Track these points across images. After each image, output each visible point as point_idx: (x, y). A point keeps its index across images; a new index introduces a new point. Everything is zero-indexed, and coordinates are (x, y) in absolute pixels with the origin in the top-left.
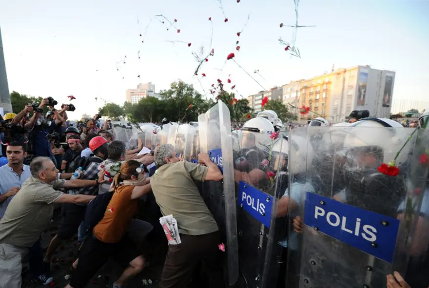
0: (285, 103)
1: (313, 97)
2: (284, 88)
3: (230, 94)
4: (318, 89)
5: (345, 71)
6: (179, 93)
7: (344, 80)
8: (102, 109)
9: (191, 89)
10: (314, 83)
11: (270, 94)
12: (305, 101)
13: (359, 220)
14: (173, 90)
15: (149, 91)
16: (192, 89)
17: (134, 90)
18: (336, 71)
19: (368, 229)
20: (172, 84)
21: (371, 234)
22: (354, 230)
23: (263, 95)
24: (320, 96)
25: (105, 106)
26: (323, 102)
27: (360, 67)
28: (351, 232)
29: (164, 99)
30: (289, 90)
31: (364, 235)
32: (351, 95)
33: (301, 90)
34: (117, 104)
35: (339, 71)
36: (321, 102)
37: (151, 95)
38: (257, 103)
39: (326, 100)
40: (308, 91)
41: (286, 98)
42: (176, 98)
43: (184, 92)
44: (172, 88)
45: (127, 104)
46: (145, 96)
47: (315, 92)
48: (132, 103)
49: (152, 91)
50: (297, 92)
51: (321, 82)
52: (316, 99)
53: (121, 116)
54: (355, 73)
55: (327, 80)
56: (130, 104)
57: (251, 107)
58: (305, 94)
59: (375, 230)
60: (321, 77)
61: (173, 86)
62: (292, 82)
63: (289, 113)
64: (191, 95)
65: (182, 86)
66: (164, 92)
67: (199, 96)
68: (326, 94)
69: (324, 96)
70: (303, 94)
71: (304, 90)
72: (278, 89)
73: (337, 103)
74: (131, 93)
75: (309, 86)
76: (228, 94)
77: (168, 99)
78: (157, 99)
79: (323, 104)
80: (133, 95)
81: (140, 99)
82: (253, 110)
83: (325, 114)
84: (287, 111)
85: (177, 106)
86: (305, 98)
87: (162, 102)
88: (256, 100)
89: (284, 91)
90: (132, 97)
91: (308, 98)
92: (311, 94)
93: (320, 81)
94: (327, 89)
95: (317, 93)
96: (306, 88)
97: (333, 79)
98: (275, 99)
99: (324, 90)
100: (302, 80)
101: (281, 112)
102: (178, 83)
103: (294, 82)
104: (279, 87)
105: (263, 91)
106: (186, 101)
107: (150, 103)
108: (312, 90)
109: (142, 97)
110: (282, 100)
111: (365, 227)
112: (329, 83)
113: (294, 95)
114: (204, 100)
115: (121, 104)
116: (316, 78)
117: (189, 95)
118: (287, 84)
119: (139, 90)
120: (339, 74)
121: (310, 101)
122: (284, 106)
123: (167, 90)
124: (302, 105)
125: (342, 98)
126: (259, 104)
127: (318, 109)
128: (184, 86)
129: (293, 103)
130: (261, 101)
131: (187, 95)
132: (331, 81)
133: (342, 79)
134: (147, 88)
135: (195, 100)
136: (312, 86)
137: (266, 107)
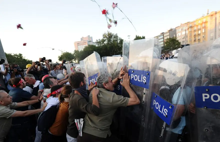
0: (178, 39)
1: (196, 33)
2: (177, 29)
4: (199, 27)
5: (216, 13)
6: (109, 40)
7: (216, 19)
8: (60, 56)
9: (116, 37)
10: (196, 23)
11: (168, 34)
12: (191, 36)
14: (105, 39)
15: (89, 42)
16: (117, 37)
17: (78, 42)
18: (210, 14)
20: (104, 35)
23: (163, 35)
24: (201, 32)
25: (62, 54)
26: (204, 35)
29: (100, 45)
30: (180, 30)
33: (188, 29)
34: (70, 52)
35: (212, 13)
36: (202, 35)
37: (91, 44)
38: (160, 41)
39: (205, 33)
40: (193, 30)
41: (179, 35)
42: (108, 44)
43: (112, 39)
44: (104, 38)
45: (76, 52)
46: (87, 45)
47: (197, 30)
48: (79, 50)
49: (91, 41)
50: (185, 30)
51: (201, 23)
52: (199, 34)
53: (73, 60)
55: (204, 20)
56: (78, 51)
58: (191, 31)
60: (201, 19)
61: (104, 36)
62: (181, 24)
64: (117, 41)
66: (99, 41)
67: (122, 41)
68: (205, 30)
69: (203, 31)
70: (190, 32)
71: (190, 29)
72: (173, 30)
73: (212, 35)
74: (78, 44)
77: (102, 45)
78: (95, 46)
79: (203, 37)
80: (79, 45)
81: (84, 47)
84: (180, 44)
85: (108, 49)
86: (191, 34)
87: (98, 47)
88: (159, 39)
89: (177, 31)
90: (78, 46)
91: (193, 34)
92: (195, 31)
93: (200, 22)
95: (199, 30)
96: (191, 27)
97: (209, 19)
98: (171, 37)
99: (203, 27)
100: (188, 22)
101: (177, 45)
102: (107, 34)
103: (183, 24)
105: (162, 33)
106: (114, 45)
109: (85, 46)
110: (176, 37)
112: (206, 22)
113: (184, 33)
115: (72, 52)
116: (197, 20)
117: (115, 41)
118: (178, 26)
119: (83, 42)
120: (212, 15)
121: (195, 36)
122: (178, 41)
123: (101, 39)
124: (190, 39)
125: (215, 31)
126: (162, 41)
127: (200, 41)
128: (111, 35)
129: (183, 38)
130: (162, 40)
131: (114, 41)
132: (207, 20)
133: (214, 18)
134: (88, 40)
135: (120, 43)
136: (195, 25)
137: (166, 43)
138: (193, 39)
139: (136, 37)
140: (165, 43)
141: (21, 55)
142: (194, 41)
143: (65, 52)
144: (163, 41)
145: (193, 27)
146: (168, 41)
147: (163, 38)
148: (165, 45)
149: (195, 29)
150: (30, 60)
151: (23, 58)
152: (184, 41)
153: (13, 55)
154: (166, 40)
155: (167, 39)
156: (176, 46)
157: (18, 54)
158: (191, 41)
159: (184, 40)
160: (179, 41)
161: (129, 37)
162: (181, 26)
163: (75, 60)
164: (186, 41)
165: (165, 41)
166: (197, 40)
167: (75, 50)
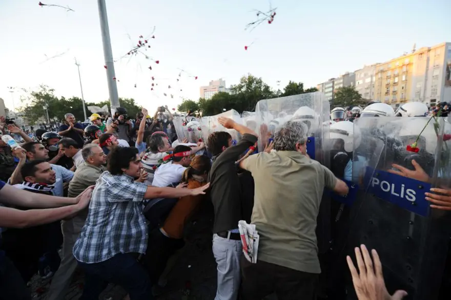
0: (357, 89)
1: (391, 81)
2: (356, 74)
3: (298, 84)
4: (396, 72)
5: (429, 50)
6: (249, 87)
7: (428, 60)
8: (181, 105)
9: (259, 82)
10: (392, 66)
11: (342, 81)
12: (381, 85)
13: (403, 185)
14: (243, 84)
15: (220, 87)
16: (261, 82)
17: (206, 87)
18: (418, 50)
19: (410, 192)
20: (242, 79)
21: (412, 196)
22: (400, 194)
23: (333, 82)
24: (399, 79)
25: (184, 103)
26: (404, 85)
27: (447, 44)
29: (234, 93)
30: (362, 75)
31: (407, 197)
32: (437, 76)
33: (377, 74)
34: (193, 100)
35: (424, 50)
36: (401, 85)
37: (223, 90)
38: (327, 91)
39: (406, 83)
40: (384, 75)
41: (360, 84)
42: (245, 91)
43: (253, 86)
44: (242, 83)
45: (202, 100)
46: (217, 92)
47: (392, 76)
48: (206, 99)
49: (223, 87)
50: (372, 76)
51: (401, 65)
52: (394, 83)
53: (197, 111)
54: (442, 52)
55: (407, 61)
56: (204, 99)
58: (381, 78)
59: (414, 192)
60: (399, 59)
61: (243, 80)
62: (365, 67)
63: (363, 99)
64: (260, 88)
65: (251, 80)
66: (234, 87)
67: (267, 88)
68: (406, 77)
69: (404, 79)
70: (379, 78)
71: (380, 75)
72: (350, 75)
73: (420, 85)
74: (204, 90)
75: (385, 69)
76: (296, 84)
77: (238, 93)
78: (228, 93)
79: (403, 88)
80: (206, 92)
81: (212, 95)
83: (405, 98)
84: (360, 97)
85: (246, 99)
86: (381, 83)
87: (232, 96)
88: (325, 89)
89: (357, 77)
91: (385, 82)
92: (388, 77)
93: (399, 63)
94: (407, 72)
95: (395, 76)
96: (382, 71)
97: (414, 60)
98: (346, 86)
99: (403, 73)
100: (377, 64)
102: (247, 77)
103: (369, 67)
104: (351, 73)
105: (333, 79)
106: (255, 94)
107: (222, 98)
108: (389, 73)
109: (214, 93)
110: (354, 86)
111: (408, 190)
112: (409, 64)
113: (368, 80)
114: (272, 92)
115: (196, 100)
116: (394, 61)
118: (360, 70)
119: (212, 87)
120: (421, 54)
121: (388, 85)
122: (357, 92)
123: (237, 85)
124: (378, 90)
125: (426, 80)
126: (330, 92)
127: (397, 93)
128: (253, 80)
129: (367, 88)
130: (331, 89)
131: (256, 88)
132: (412, 62)
133: (425, 58)
134: (218, 84)
135: (264, 92)
136: (389, 69)
137: (337, 94)
138: (384, 90)
139: (290, 83)
140: (334, 94)
141: (132, 100)
142: (386, 93)
143: (187, 100)
144: (333, 91)
145: (386, 71)
146: (341, 92)
147: (333, 87)
148: (335, 97)
149: (388, 75)
151: (135, 104)
152: (368, 93)
153: (123, 99)
154: (337, 89)
155: (340, 88)
156: (354, 100)
157: (129, 99)
158: (381, 93)
159: (368, 91)
160: (360, 93)
161: (278, 83)
162: (364, 68)
164: (372, 93)
165: (336, 91)
166: (391, 92)
167: (201, 98)
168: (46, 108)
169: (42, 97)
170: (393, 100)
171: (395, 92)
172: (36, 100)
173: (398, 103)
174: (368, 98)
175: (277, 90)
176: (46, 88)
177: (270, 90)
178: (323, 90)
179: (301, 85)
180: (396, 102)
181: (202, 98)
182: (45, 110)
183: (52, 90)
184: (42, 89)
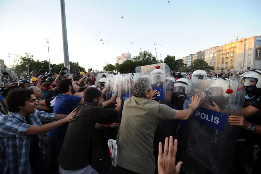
0: (205, 60)
1: (225, 56)
2: (205, 51)
3: (172, 57)
4: (227, 51)
5: (246, 40)
7: (245, 45)
8: (105, 67)
9: (150, 55)
10: (225, 48)
11: (197, 56)
12: (219, 59)
13: (213, 115)
14: (141, 56)
15: (128, 57)
17: (120, 57)
19: (216, 119)
20: (140, 53)
21: (217, 120)
23: (192, 56)
24: (229, 55)
25: (107, 65)
26: (232, 59)
27: (256, 37)
28: (210, 121)
30: (208, 53)
31: (214, 121)
32: (250, 54)
33: (216, 52)
34: (112, 64)
35: (242, 40)
37: (129, 59)
38: (188, 61)
39: (233, 57)
40: (221, 53)
41: (207, 57)
42: (143, 60)
43: (147, 57)
44: (140, 55)
45: (117, 64)
46: (126, 60)
47: (225, 53)
50: (214, 54)
51: (230, 47)
52: (226, 58)
53: (114, 70)
54: (253, 41)
55: (233, 45)
56: (119, 64)
57: (185, 63)
58: (219, 54)
59: (218, 119)
60: (229, 44)
61: (141, 54)
63: (209, 66)
64: (150, 58)
65: (145, 54)
66: (136, 57)
67: (154, 58)
68: (233, 54)
69: (232, 55)
70: (218, 55)
71: (218, 52)
72: (201, 53)
73: (241, 59)
74: (119, 58)
75: (221, 50)
76: (171, 57)
77: (138, 61)
78: (132, 61)
79: (231, 60)
80: (120, 60)
81: (123, 62)
82: (186, 65)
83: (233, 66)
84: (208, 65)
86: (219, 57)
87: (135, 62)
88: (188, 60)
89: (206, 54)
91: (221, 57)
92: (223, 54)
93: (229, 47)
94: (233, 51)
95: (227, 54)
96: (220, 51)
97: (238, 45)
98: (199, 59)
99: (231, 52)
100: (217, 47)
101: (204, 65)
102: (143, 52)
103: (212, 48)
104: (202, 51)
105: (192, 54)
107: (128, 63)
108: (224, 52)
109: (124, 60)
110: (204, 58)
112: (235, 47)
113: (212, 56)
116: (226, 45)
117: (149, 58)
118: (207, 50)
119: (123, 57)
120: (241, 42)
121: (223, 59)
122: (205, 62)
123: (138, 56)
124: (217, 61)
125: (244, 56)
126: (190, 62)
128: (146, 54)
129: (211, 60)
130: (191, 60)
132: (236, 46)
133: (243, 44)
134: (127, 55)
135: (152, 60)
136: (223, 50)
137: (194, 63)
138: (221, 61)
139: (168, 56)
140: (192, 63)
141: (78, 63)
142: (222, 63)
143: (109, 64)
144: (192, 61)
145: (222, 51)
146: (196, 62)
147: (192, 59)
148: (193, 65)
149: (223, 53)
150: (83, 67)
151: (79, 65)
152: (212, 63)
153: (72, 63)
155: (196, 60)
156: (204, 67)
157: (76, 62)
158: (219, 63)
159: (212, 62)
160: (207, 63)
161: (161, 56)
162: (209, 49)
163: (115, 71)
164: (214, 63)
165: (193, 61)
166: (225, 63)
167: (116, 63)
168: (28, 66)
169: (26, 60)
170: (226, 67)
171: (227, 63)
172: (23, 62)
173: (229, 69)
174: (212, 66)
175: (160, 60)
176: (29, 55)
177: (156, 60)
178: (186, 61)
179: (174, 57)
180: (228, 68)
181: (118, 63)
182: (27, 67)
183: (32, 56)
184: (26, 55)
